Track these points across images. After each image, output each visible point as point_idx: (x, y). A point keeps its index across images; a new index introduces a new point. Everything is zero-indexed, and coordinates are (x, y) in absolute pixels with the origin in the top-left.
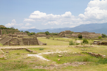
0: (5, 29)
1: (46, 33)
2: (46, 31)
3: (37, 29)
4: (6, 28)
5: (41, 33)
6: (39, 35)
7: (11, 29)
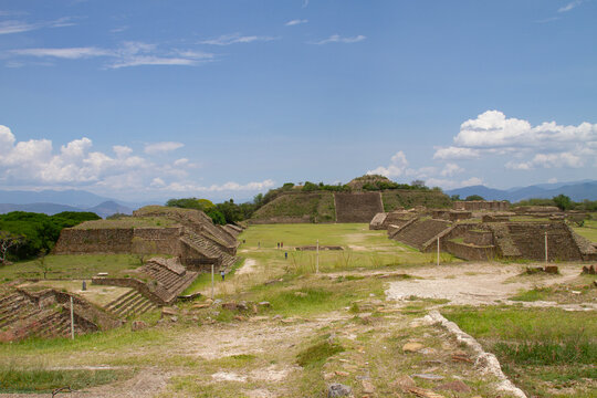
0: (392, 188)
1: (555, 200)
2: (556, 195)
3: (490, 187)
4: (395, 187)
5: (535, 202)
6: (533, 208)
7: (413, 188)
